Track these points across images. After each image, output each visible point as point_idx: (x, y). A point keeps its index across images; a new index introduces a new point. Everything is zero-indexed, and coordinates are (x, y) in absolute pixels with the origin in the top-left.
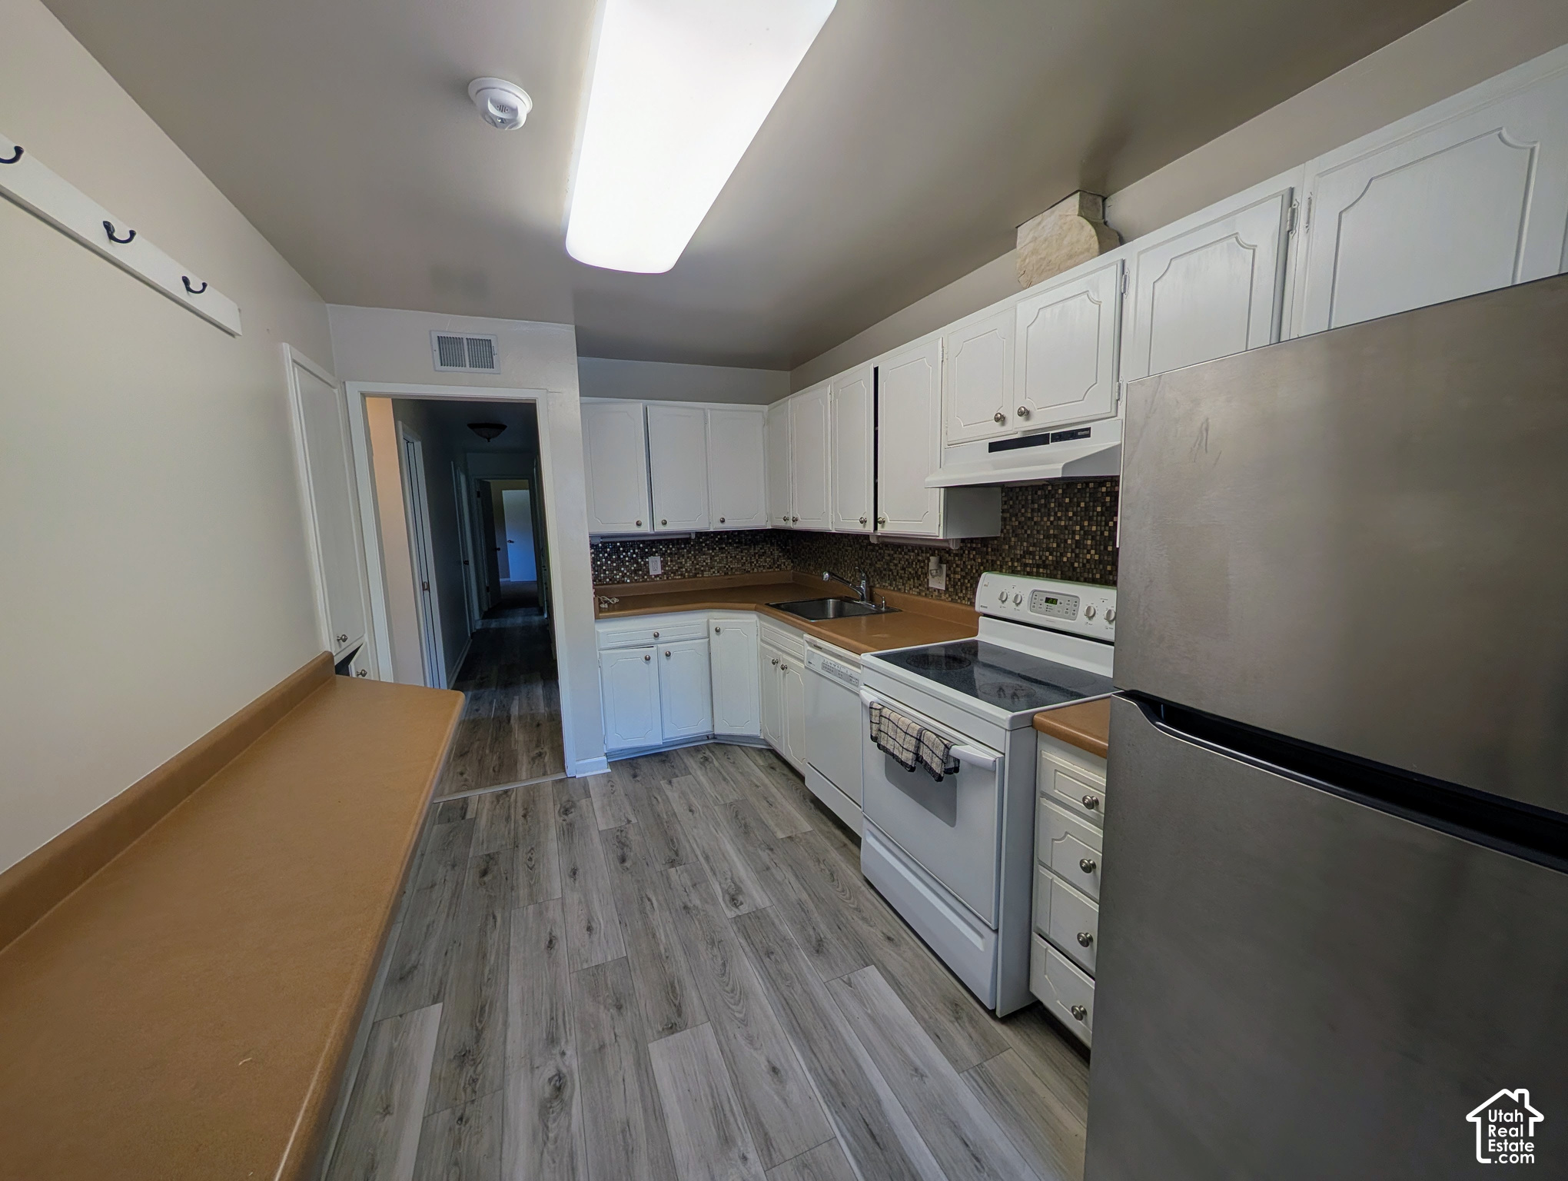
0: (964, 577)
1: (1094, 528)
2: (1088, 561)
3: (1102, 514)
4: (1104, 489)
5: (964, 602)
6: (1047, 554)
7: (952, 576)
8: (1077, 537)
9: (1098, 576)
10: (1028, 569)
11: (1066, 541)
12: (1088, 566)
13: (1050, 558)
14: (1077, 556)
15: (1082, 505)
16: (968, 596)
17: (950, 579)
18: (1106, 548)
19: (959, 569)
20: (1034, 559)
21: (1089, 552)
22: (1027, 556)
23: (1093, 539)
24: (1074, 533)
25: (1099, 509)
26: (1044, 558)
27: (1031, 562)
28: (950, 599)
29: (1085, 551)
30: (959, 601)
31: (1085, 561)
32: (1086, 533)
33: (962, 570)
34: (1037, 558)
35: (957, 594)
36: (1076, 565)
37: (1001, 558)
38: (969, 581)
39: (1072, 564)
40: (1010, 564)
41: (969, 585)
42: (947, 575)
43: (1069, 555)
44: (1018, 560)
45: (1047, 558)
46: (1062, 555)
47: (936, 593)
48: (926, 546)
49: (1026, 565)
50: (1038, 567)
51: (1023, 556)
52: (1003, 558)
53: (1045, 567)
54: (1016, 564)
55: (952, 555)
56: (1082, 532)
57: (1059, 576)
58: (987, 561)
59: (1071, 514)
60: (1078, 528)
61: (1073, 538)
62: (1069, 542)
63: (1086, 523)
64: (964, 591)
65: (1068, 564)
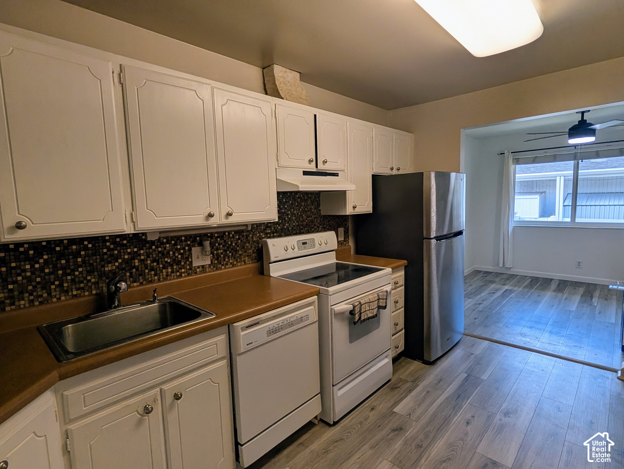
0: (225, 251)
1: (295, 212)
2: (294, 226)
3: (297, 206)
4: (297, 196)
5: (227, 267)
6: (277, 226)
7: (215, 252)
8: (289, 216)
9: (298, 231)
10: (269, 235)
11: (285, 219)
12: (294, 228)
13: (279, 227)
14: (290, 225)
15: (290, 202)
16: (231, 261)
17: (213, 255)
18: (300, 220)
19: (221, 246)
20: (271, 229)
21: (294, 222)
22: (267, 229)
23: (295, 216)
24: (288, 215)
25: (296, 204)
26: (276, 228)
27: (269, 231)
28: (215, 269)
29: (292, 222)
30: (223, 267)
31: (293, 226)
32: (293, 214)
33: (223, 246)
34: (273, 229)
35: (220, 263)
36: (290, 228)
37: (252, 233)
38: (230, 252)
39: (288, 228)
40: (258, 235)
41: (230, 254)
42: (212, 253)
43: (287, 225)
44: (262, 232)
45: (278, 228)
46: (284, 225)
47: (201, 269)
48: (186, 236)
49: (267, 234)
50: (273, 233)
51: (265, 229)
52: (254, 233)
53: (277, 232)
54: (261, 234)
55: (214, 238)
56: (291, 214)
57: (283, 235)
58: (243, 236)
59: (286, 206)
60: (289, 212)
61: (288, 217)
62: (286, 219)
63: (292, 210)
64: (227, 260)
65: (287, 229)
